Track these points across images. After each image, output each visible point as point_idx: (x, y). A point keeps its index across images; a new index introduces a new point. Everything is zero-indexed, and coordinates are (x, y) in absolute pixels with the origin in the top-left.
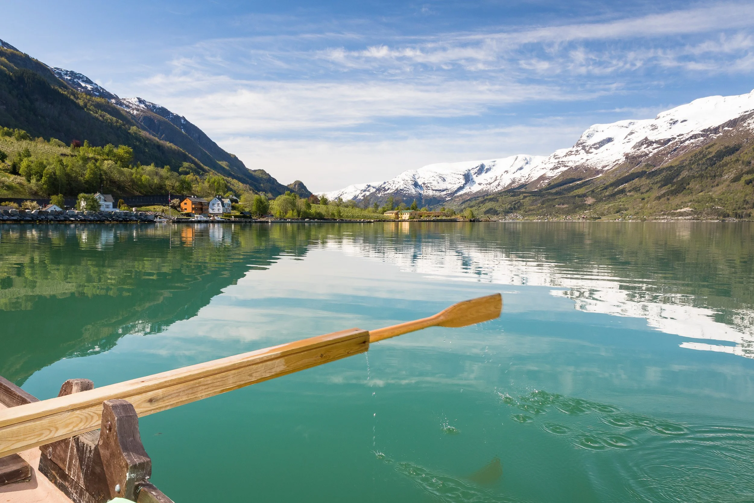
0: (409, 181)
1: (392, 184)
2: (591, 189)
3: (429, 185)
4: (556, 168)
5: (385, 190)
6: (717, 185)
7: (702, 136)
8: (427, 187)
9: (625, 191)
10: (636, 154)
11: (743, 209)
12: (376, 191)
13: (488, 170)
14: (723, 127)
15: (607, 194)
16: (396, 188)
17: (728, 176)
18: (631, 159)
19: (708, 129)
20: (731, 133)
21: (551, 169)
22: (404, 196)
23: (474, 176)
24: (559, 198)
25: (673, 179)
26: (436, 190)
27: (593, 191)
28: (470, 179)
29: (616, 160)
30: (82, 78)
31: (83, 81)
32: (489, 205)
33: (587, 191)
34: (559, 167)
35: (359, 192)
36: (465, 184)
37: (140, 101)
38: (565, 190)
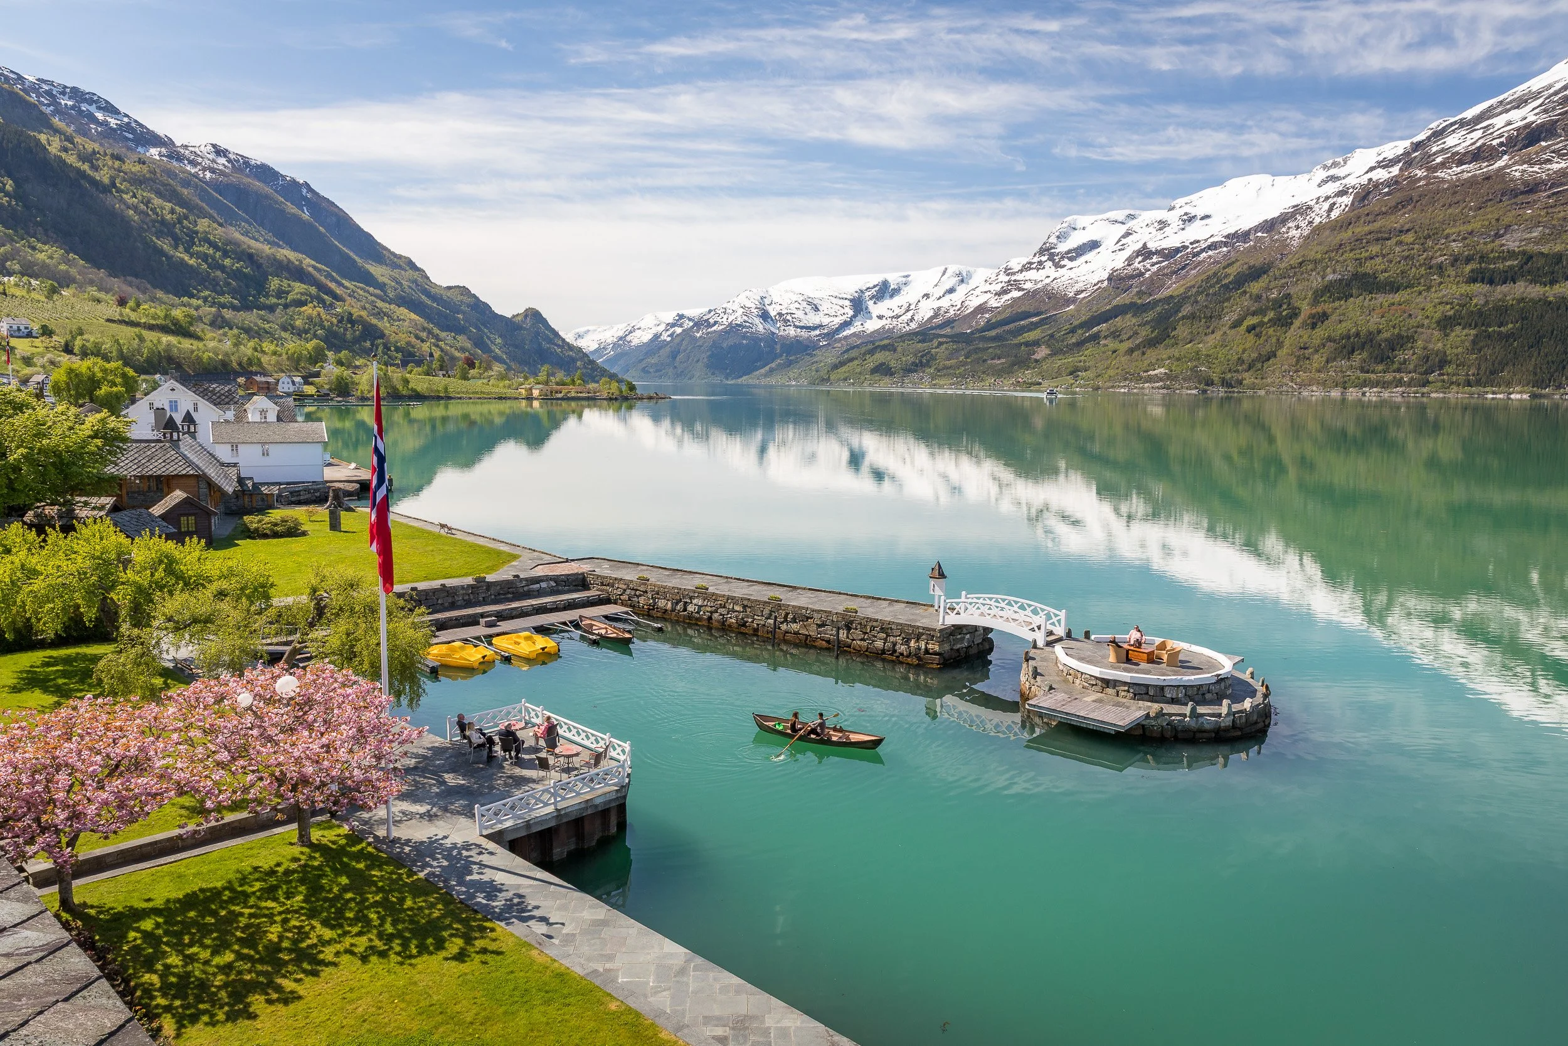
0: (753, 310)
1: (722, 315)
2: (1049, 332)
3: (789, 317)
4: (1004, 292)
5: (710, 326)
6: (1213, 332)
7: (1226, 244)
8: (786, 321)
9: (1099, 337)
10: (1125, 271)
11: (1235, 372)
12: (692, 327)
13: (896, 291)
14: (1256, 232)
15: (1074, 340)
16: (729, 321)
17: (1229, 318)
18: (1117, 280)
19: (1234, 234)
20: (1262, 244)
21: (996, 294)
22: (744, 337)
23: (870, 303)
24: (995, 348)
25: (1169, 318)
26: (802, 328)
27: (1052, 336)
28: (864, 307)
29: (1099, 282)
30: (96, 102)
31: (99, 108)
32: (880, 357)
33: (1043, 335)
34: (1010, 291)
35: (662, 327)
36: (855, 316)
37: (219, 151)
38: (1010, 332)
